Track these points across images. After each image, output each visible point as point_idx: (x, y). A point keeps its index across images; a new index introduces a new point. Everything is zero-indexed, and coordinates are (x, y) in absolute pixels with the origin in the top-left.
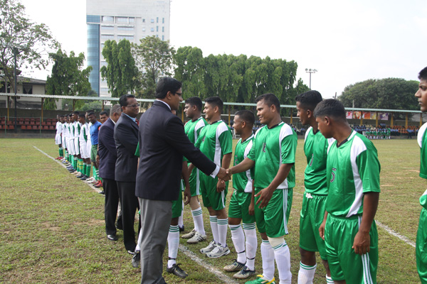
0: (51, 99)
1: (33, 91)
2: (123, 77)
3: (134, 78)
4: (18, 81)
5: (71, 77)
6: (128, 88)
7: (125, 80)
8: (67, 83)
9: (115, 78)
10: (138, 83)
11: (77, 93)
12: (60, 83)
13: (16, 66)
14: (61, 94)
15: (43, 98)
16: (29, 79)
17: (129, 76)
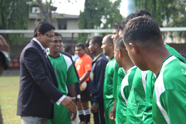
0: (83, 34)
1: (68, 26)
2: (157, 5)
3: (169, 6)
4: (53, 17)
5: (102, 10)
6: (163, 17)
7: (159, 8)
8: (98, 16)
9: (148, 7)
10: (174, 10)
11: (109, 26)
12: (92, 17)
13: (51, 3)
14: (93, 28)
15: (73, 34)
16: (62, 15)
17: (165, 2)
